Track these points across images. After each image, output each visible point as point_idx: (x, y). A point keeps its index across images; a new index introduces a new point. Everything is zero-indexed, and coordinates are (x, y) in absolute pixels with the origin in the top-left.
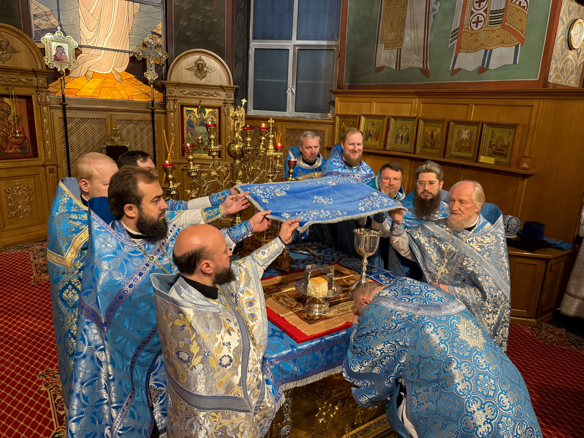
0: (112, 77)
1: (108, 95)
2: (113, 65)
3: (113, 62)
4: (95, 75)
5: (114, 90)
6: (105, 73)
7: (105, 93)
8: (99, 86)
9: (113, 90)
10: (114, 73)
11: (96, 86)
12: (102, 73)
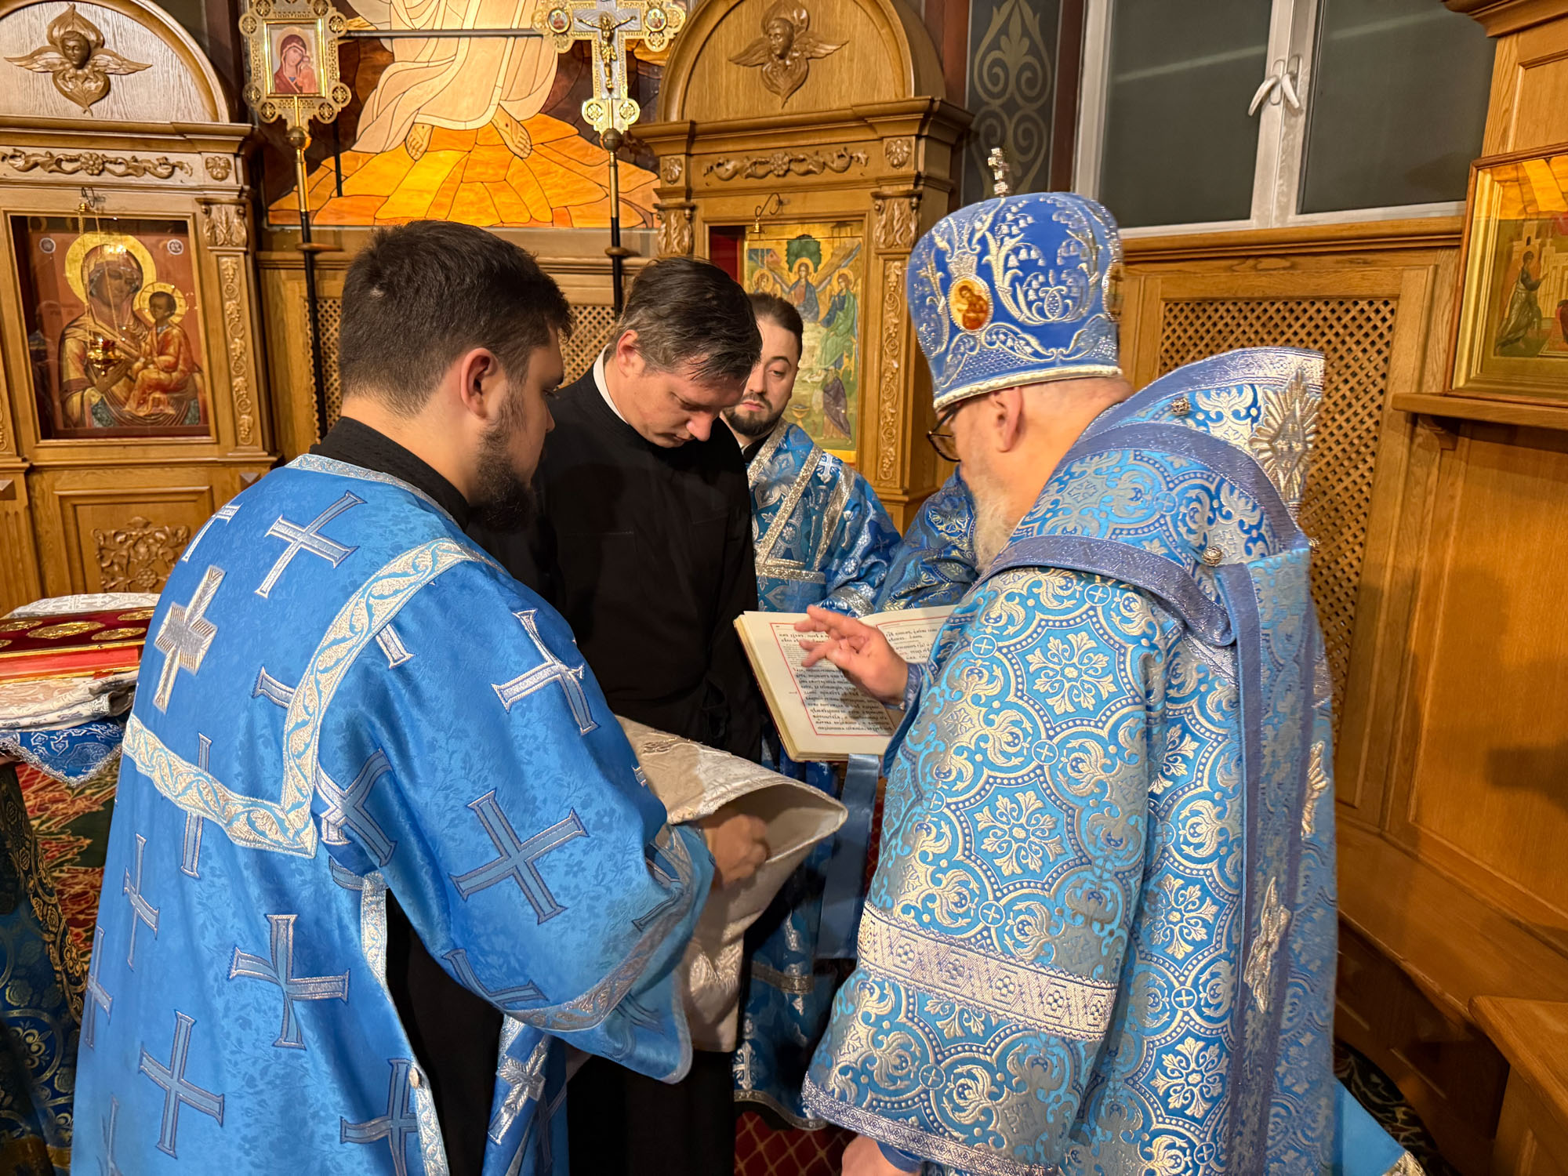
0: (497, 140)
1: (479, 212)
2: (498, 91)
3: (500, 83)
4: (440, 138)
5: (503, 189)
6: (470, 126)
7: (472, 203)
8: (449, 179)
9: (497, 190)
10: (502, 125)
11: (439, 178)
12: (461, 126)
